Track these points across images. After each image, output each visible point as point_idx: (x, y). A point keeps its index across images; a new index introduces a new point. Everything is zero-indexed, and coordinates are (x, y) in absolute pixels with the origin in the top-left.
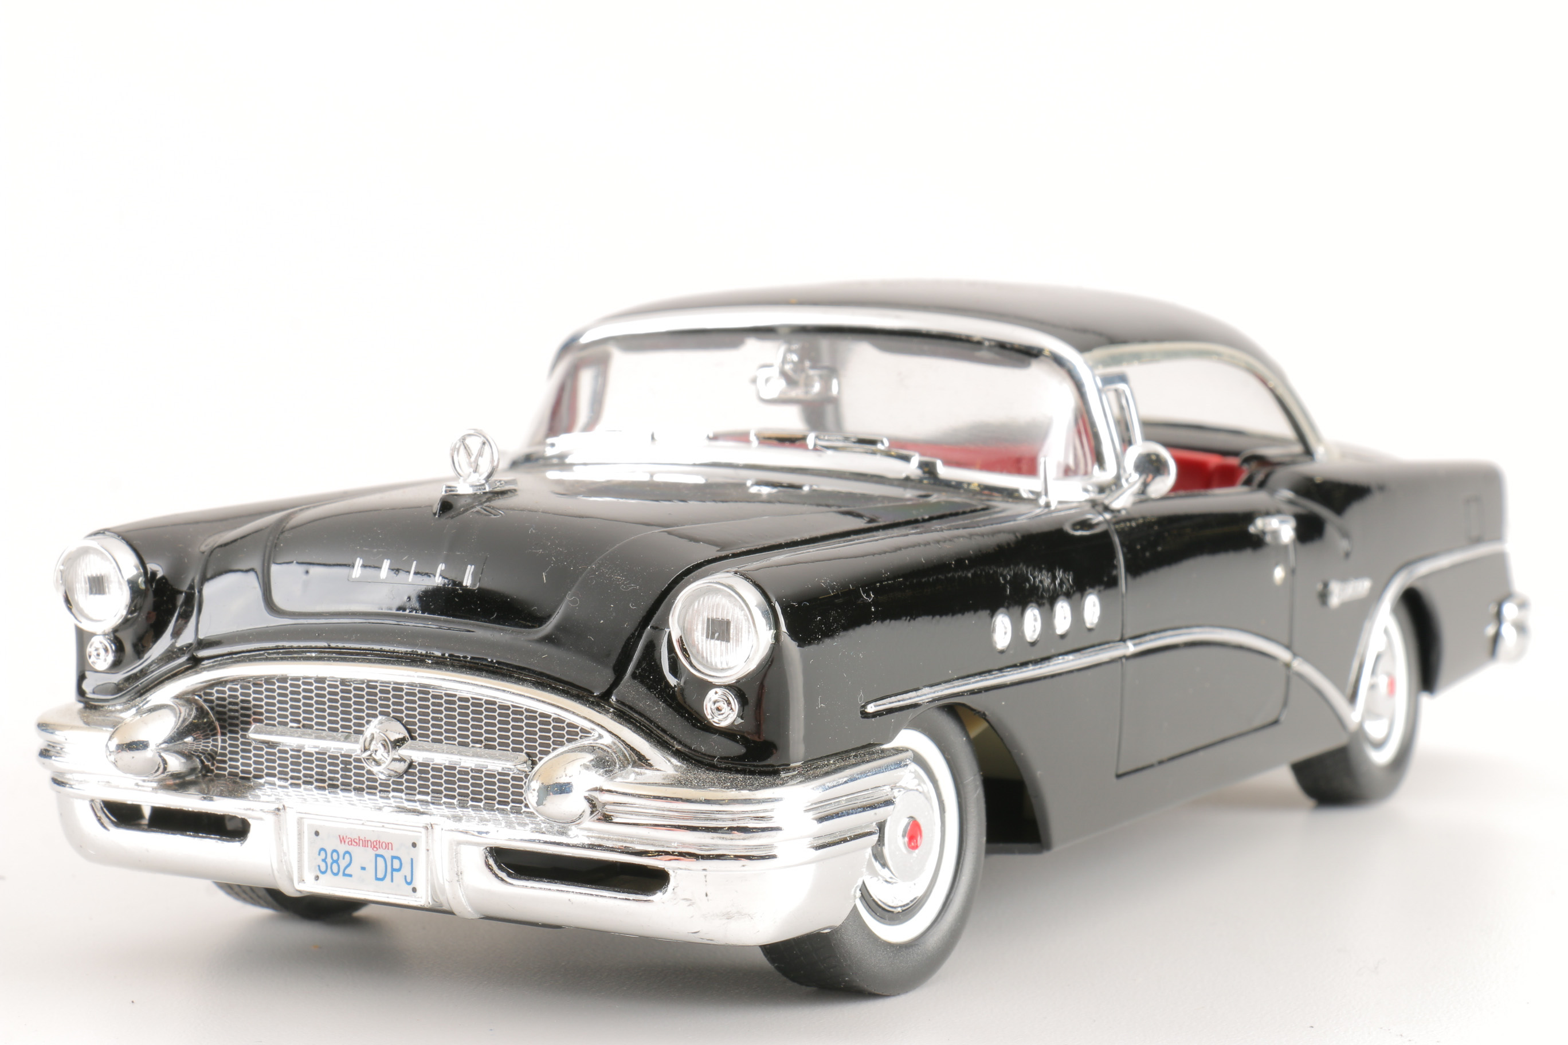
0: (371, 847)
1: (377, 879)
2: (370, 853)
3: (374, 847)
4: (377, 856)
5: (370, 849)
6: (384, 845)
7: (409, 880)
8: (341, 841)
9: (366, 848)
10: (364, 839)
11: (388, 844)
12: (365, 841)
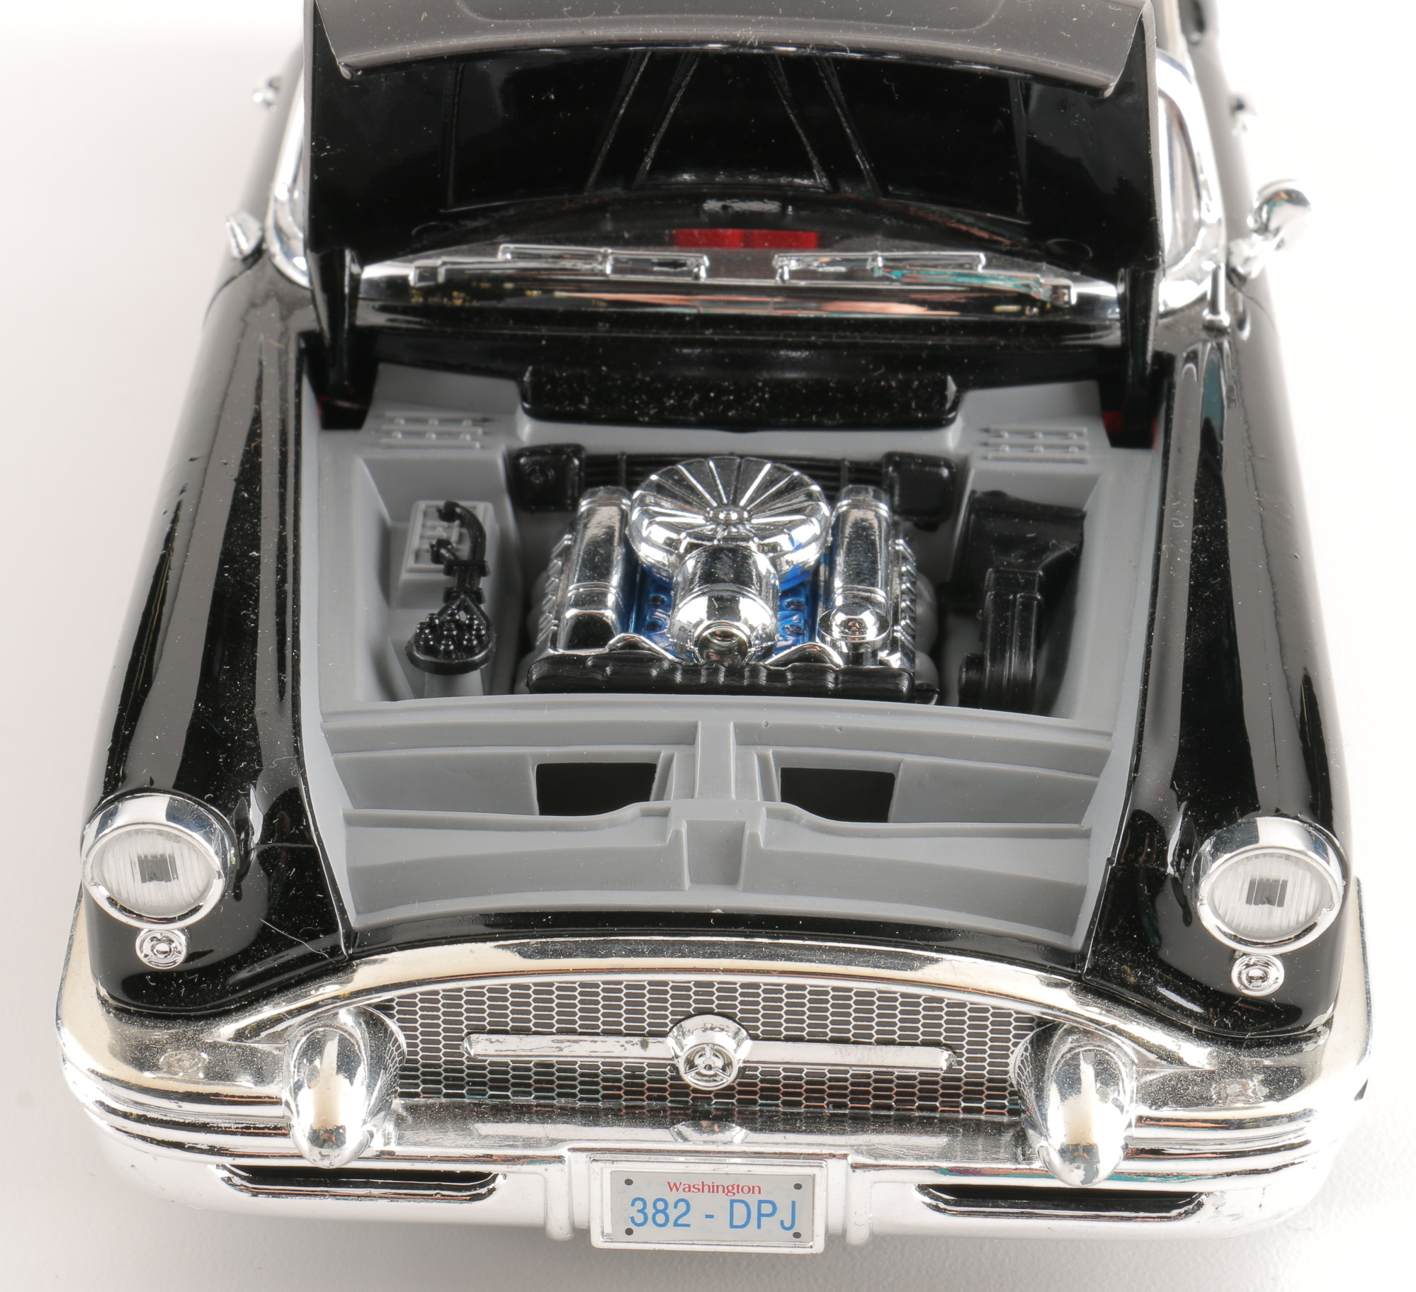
0: (724, 1192)
1: (732, 1226)
2: (723, 1200)
3: (729, 1191)
4: (732, 1202)
5: (721, 1196)
6: (746, 1189)
7: (788, 1224)
8: (671, 1190)
9: (715, 1194)
10: (711, 1185)
11: (753, 1187)
12: (713, 1186)
